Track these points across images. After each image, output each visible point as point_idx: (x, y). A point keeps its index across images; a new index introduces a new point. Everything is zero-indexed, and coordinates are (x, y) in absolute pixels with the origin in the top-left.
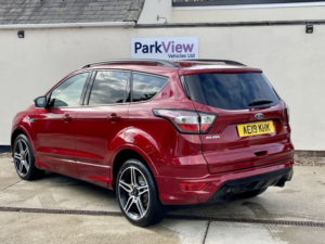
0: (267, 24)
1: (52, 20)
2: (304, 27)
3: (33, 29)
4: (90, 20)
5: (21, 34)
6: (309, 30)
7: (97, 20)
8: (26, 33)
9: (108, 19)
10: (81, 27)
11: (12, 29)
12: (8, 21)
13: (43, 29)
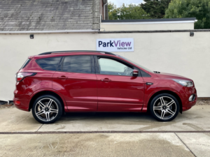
0: (170, 31)
1: (49, 29)
2: (189, 33)
3: (39, 34)
4: (72, 29)
5: (32, 36)
6: (192, 35)
7: (76, 28)
8: (35, 36)
9: (83, 28)
10: (68, 33)
11: (26, 34)
12: (23, 29)
13: (45, 34)
